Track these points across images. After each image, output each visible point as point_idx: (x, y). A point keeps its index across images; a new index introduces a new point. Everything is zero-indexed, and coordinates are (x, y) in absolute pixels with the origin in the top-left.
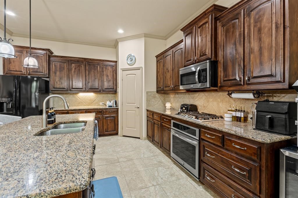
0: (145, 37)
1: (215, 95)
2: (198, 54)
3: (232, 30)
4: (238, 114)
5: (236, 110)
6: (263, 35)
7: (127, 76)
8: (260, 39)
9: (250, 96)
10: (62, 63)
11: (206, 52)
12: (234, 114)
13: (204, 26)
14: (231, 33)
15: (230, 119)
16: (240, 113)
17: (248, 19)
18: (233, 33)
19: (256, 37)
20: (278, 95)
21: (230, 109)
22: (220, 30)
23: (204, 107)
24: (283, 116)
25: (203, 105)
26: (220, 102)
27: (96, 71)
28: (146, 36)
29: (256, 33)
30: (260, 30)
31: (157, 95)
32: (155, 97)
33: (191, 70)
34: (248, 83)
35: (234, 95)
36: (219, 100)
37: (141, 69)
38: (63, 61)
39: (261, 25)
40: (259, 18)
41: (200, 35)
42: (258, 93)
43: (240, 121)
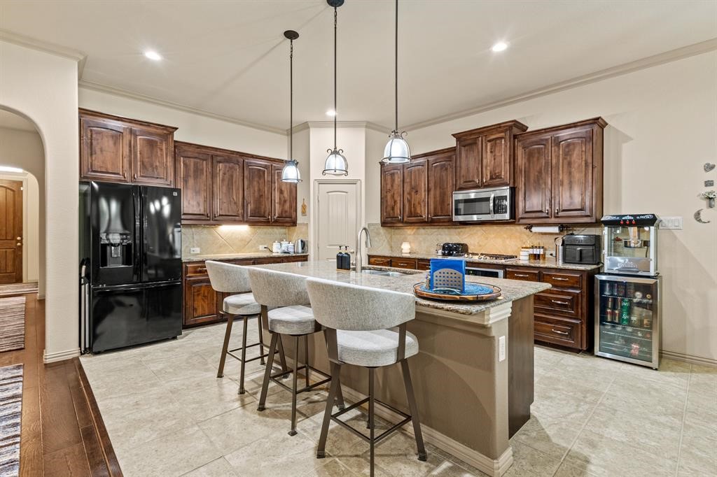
0: (366, 127)
1: (498, 230)
2: (487, 175)
3: (536, 155)
4: (536, 251)
5: (533, 247)
6: (573, 170)
7: (330, 194)
8: (570, 173)
9: (556, 230)
10: (198, 160)
11: (501, 175)
12: (531, 251)
13: (498, 141)
14: (535, 159)
15: (527, 258)
16: (538, 250)
17: (557, 149)
18: (538, 159)
19: (565, 170)
20: (578, 229)
21: (524, 246)
22: (520, 152)
23: (480, 246)
24: (591, 248)
25: (478, 243)
26: (507, 238)
27: (262, 180)
28: (369, 125)
29: (566, 166)
30: (570, 164)
31: (382, 230)
32: (378, 234)
33: (470, 196)
34: (556, 215)
35: (535, 229)
36: (505, 236)
37: (359, 183)
38: (201, 156)
39: (571, 158)
40: (568, 152)
41: (491, 152)
42: (563, 227)
43: (539, 258)
